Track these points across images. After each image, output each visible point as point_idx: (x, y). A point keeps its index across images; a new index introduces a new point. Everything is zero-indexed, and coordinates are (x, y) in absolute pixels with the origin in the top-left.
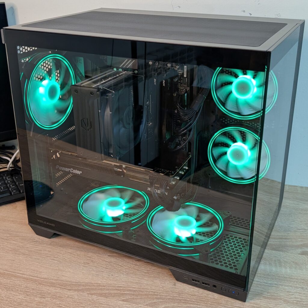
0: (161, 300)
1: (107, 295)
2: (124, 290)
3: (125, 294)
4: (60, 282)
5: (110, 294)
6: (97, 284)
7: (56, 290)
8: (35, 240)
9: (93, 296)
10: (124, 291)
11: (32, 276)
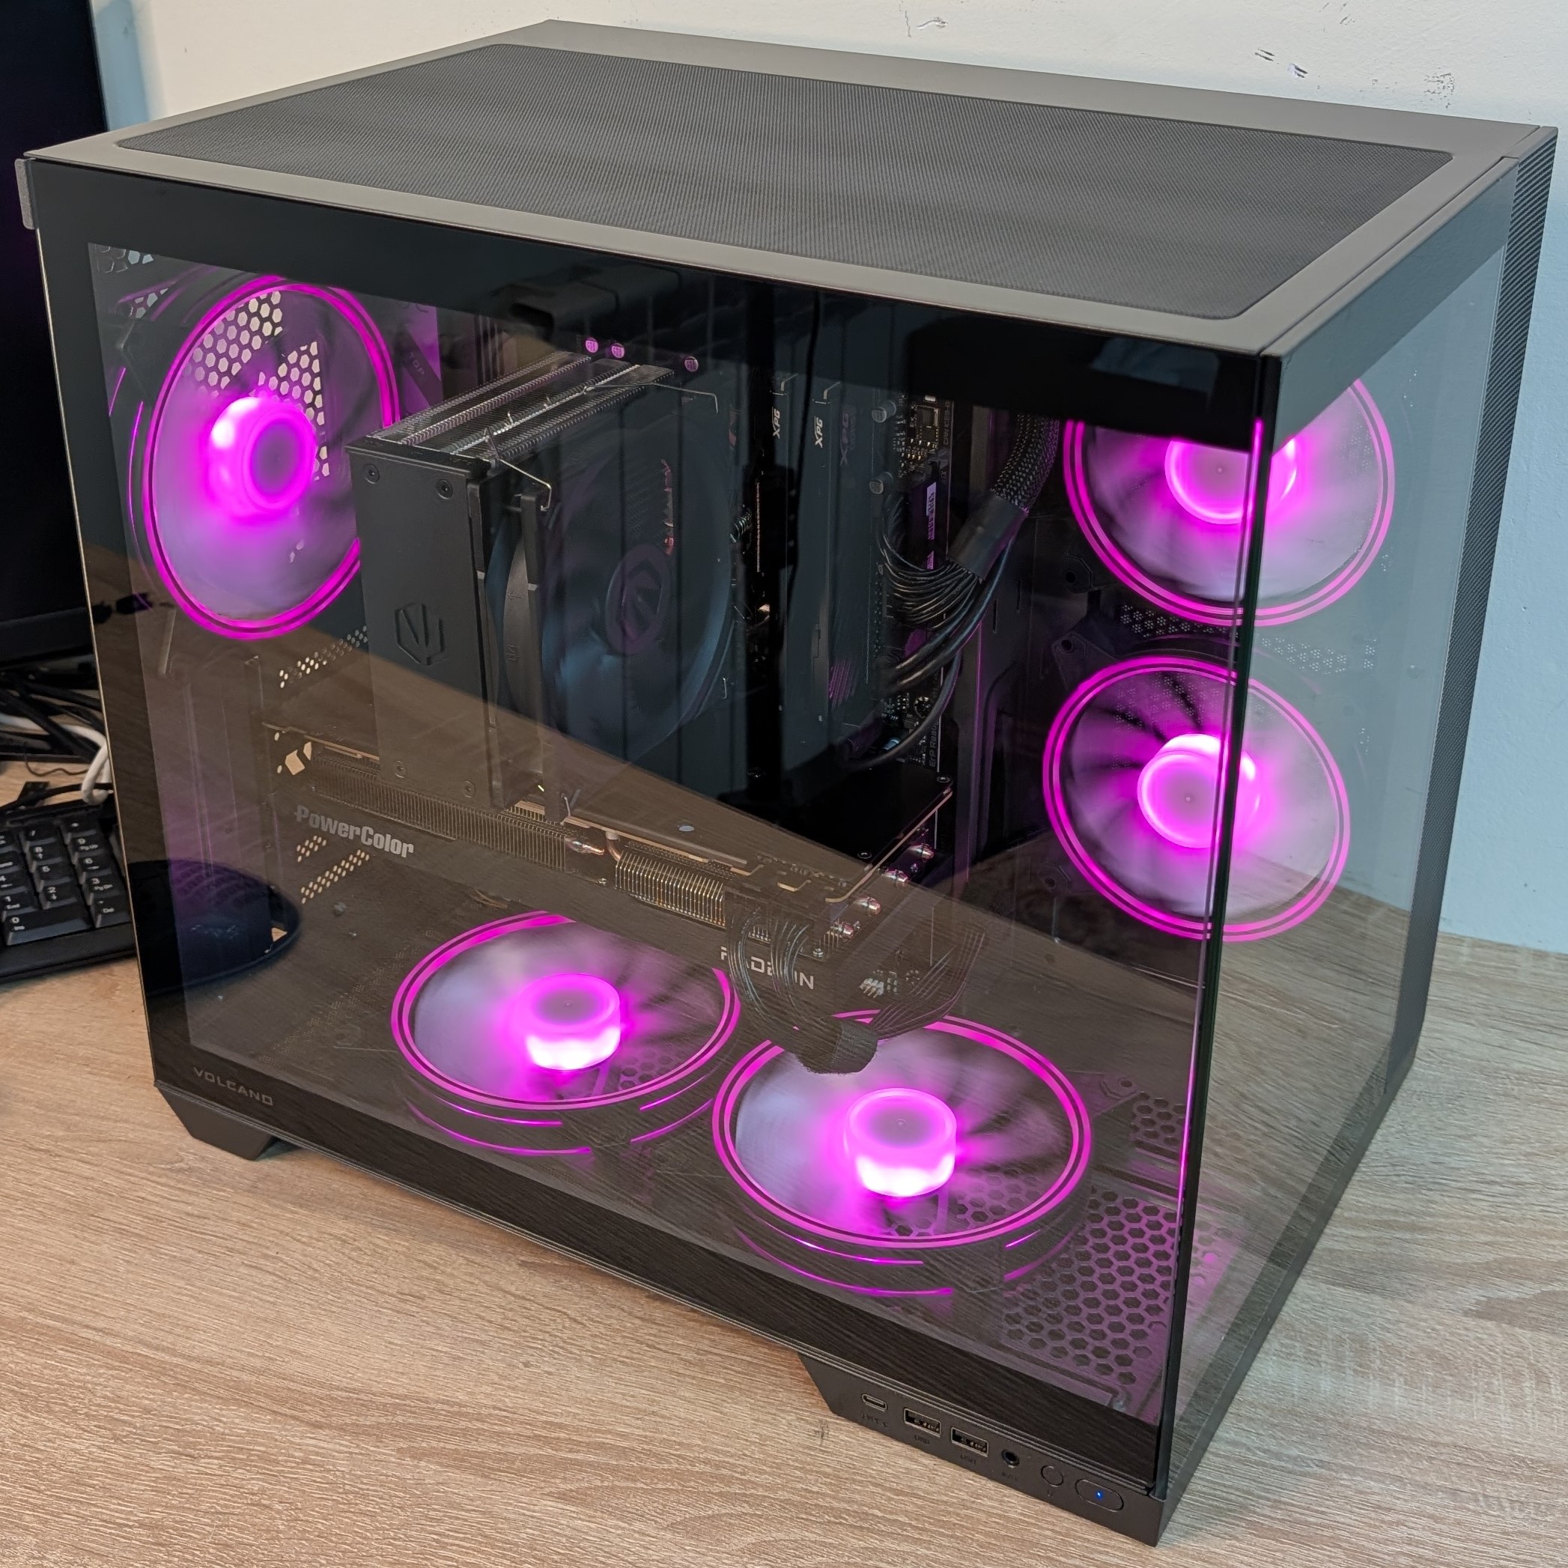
0: (747, 1509)
1: (489, 1463)
2: (574, 1445)
3: (576, 1462)
4: (275, 1382)
5: (506, 1457)
6: (447, 1403)
7: (253, 1420)
8: (182, 1165)
9: (423, 1464)
10: (571, 1451)
11: (148, 1346)
